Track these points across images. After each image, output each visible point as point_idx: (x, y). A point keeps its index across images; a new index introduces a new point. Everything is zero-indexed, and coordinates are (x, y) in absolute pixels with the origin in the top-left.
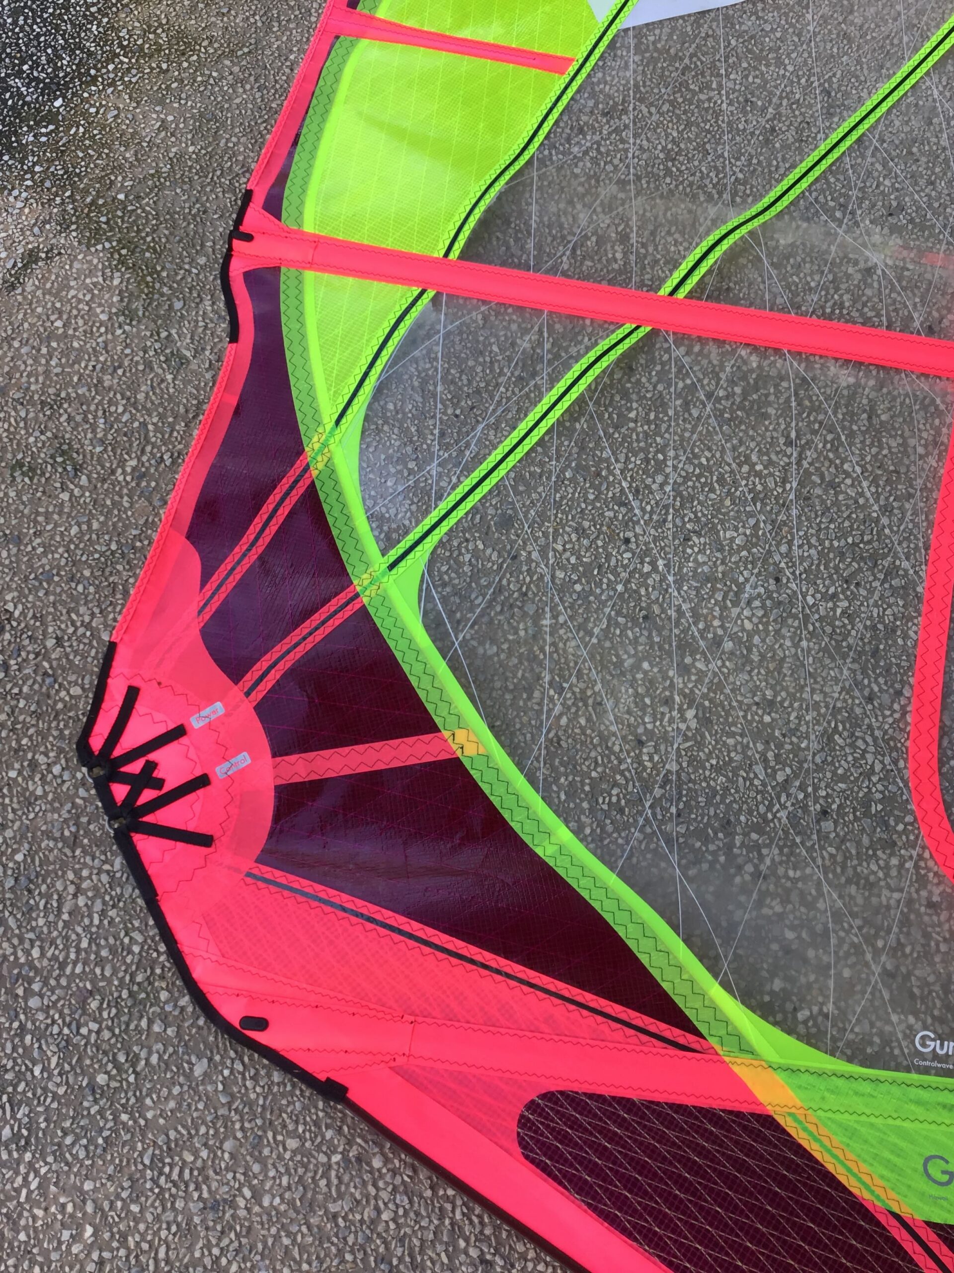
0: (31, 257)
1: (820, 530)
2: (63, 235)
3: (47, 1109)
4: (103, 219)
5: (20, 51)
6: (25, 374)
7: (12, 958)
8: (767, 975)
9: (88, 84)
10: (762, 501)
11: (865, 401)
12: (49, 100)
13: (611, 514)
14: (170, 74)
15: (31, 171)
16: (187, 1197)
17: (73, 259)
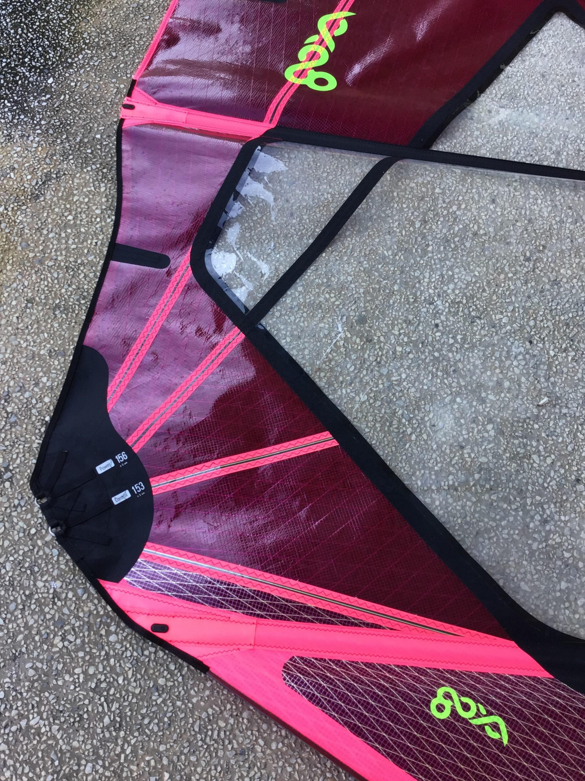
0: (48, 177)
1: (551, 311)
2: (65, 162)
3: (130, 703)
4: (89, 151)
5: (22, 50)
6: (53, 250)
7: (95, 612)
8: (557, 580)
9: (67, 68)
10: (515, 295)
11: (568, 231)
12: (45, 79)
13: (425, 310)
14: (118, 59)
15: (39, 124)
16: (225, 748)
17: (73, 177)
